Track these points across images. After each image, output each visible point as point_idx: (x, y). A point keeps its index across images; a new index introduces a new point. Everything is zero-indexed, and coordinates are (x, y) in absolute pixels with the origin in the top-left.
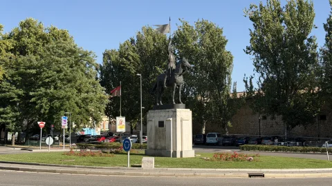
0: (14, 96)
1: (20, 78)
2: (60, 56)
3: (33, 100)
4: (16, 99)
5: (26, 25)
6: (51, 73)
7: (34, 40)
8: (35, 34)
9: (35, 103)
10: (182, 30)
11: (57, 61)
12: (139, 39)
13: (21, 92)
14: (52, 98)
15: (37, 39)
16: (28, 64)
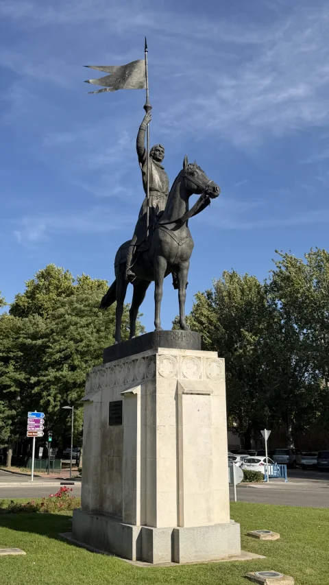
0: (9, 383)
1: (20, 354)
2: (80, 314)
3: (36, 389)
4: (13, 389)
5: (46, 275)
6: (64, 343)
7: (55, 297)
8: (57, 288)
9: (39, 395)
10: (283, 269)
11: (76, 324)
12: (218, 290)
13: (21, 376)
14: (66, 387)
15: (59, 295)
16: (32, 330)
